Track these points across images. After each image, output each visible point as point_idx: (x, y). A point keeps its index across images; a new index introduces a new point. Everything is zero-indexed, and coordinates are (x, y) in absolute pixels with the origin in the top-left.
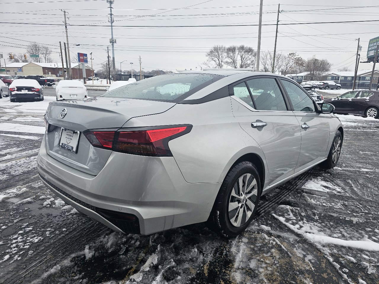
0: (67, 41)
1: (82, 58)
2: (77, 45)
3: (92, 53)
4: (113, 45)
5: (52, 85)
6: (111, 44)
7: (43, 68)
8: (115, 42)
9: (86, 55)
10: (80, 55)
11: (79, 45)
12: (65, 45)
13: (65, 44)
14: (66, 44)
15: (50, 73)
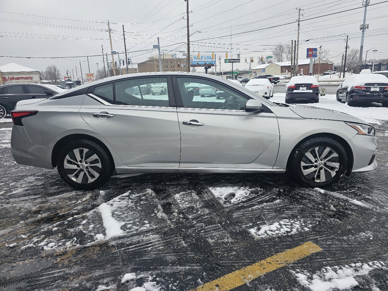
0: (298, 38)
1: (311, 53)
2: (306, 41)
3: (321, 46)
4: (363, 31)
5: (277, 82)
6: (361, 31)
7: (281, 67)
8: (368, 28)
9: (316, 49)
10: (309, 50)
11: (308, 40)
12: (295, 43)
13: (295, 41)
14: (297, 42)
15: (287, 71)
